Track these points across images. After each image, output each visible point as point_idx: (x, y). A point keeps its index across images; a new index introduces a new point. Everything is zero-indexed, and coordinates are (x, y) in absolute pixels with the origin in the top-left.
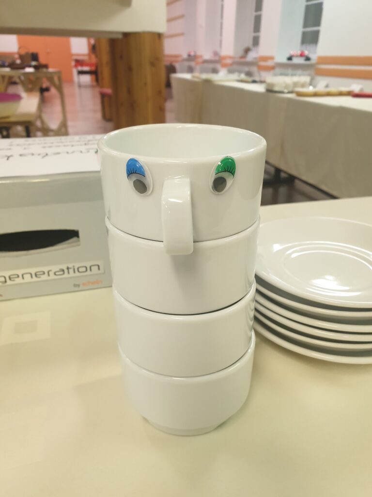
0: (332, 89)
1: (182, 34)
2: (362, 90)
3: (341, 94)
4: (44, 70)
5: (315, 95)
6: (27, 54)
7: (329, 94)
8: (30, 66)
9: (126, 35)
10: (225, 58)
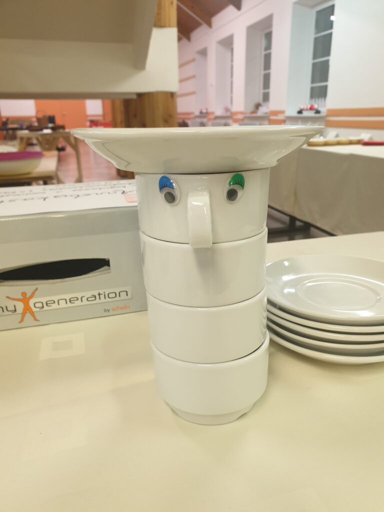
0: (342, 138)
1: (194, 93)
2: (371, 138)
3: (351, 143)
4: (61, 131)
5: (326, 144)
6: (44, 117)
7: (339, 143)
8: (47, 128)
9: (140, 95)
10: (236, 113)
